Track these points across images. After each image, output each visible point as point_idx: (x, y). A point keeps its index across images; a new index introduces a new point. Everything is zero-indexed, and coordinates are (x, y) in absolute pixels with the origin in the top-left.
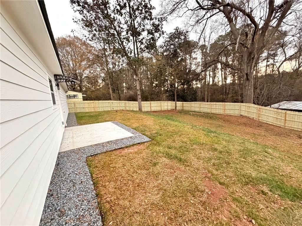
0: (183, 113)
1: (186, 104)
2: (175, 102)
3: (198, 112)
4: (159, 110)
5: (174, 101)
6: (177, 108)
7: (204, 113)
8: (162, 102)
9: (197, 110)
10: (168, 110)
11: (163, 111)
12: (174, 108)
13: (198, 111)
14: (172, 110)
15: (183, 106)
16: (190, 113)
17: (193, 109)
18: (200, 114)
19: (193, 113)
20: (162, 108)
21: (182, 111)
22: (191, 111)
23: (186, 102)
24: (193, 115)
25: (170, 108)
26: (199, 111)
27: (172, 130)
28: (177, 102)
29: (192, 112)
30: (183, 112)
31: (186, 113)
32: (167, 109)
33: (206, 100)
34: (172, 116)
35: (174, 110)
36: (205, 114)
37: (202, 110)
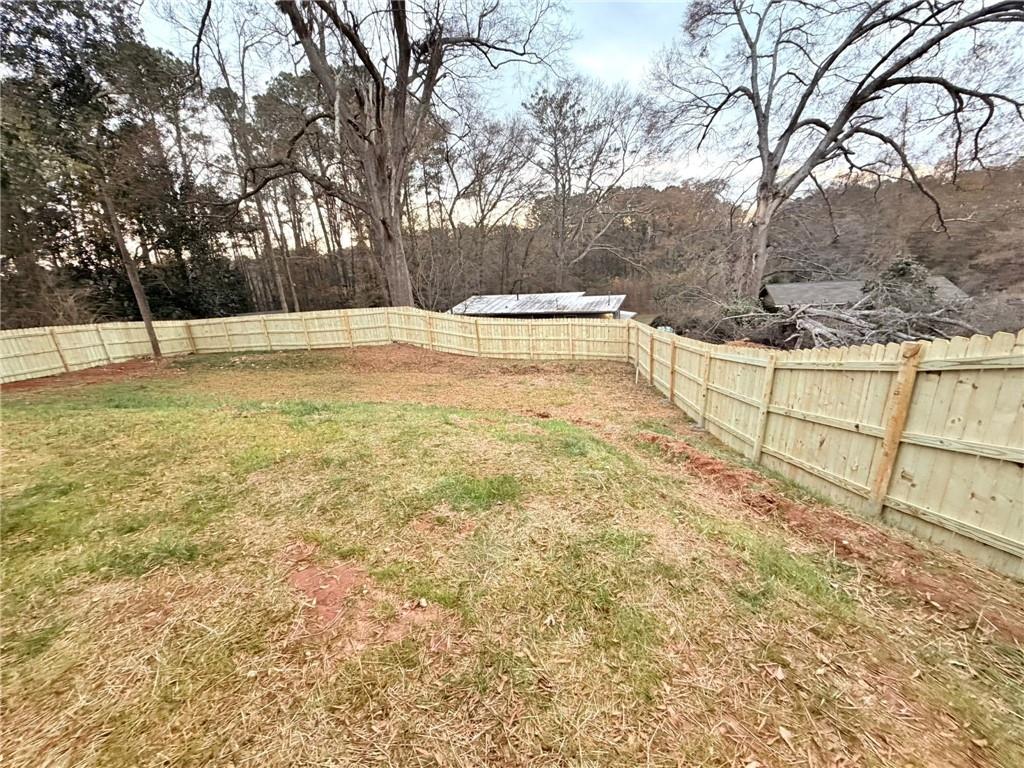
0: (197, 365)
1: (207, 328)
2: (142, 324)
3: (265, 352)
4: (49, 373)
5: (138, 318)
6: (165, 349)
7: (285, 351)
8: (56, 329)
9: (258, 343)
10: (112, 365)
11: (83, 374)
12: (146, 349)
13: (264, 349)
14: (136, 364)
15: (192, 339)
16: (232, 360)
17: (241, 344)
18: (273, 357)
19: (244, 358)
20: (69, 362)
21: (192, 358)
22: (233, 354)
23: (204, 318)
24: (246, 366)
25: (119, 354)
26: (269, 349)
27: (139, 448)
28: (155, 324)
29: (240, 354)
30: (199, 361)
31: (213, 365)
32: (105, 363)
33: (285, 305)
34: (142, 387)
35: (146, 358)
36: (290, 355)
37: (277, 343)
